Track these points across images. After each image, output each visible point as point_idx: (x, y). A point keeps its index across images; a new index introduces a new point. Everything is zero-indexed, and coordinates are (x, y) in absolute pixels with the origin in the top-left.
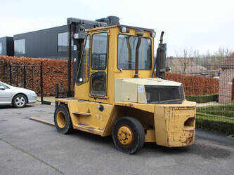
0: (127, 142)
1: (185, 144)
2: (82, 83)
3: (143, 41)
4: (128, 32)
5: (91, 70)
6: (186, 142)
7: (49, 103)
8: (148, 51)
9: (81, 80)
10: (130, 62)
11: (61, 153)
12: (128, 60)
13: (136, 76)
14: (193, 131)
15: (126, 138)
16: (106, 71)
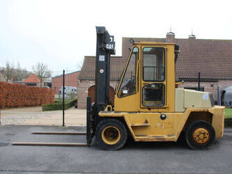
2: (128, 94)
5: (143, 82)
9: (125, 92)
16: (164, 83)
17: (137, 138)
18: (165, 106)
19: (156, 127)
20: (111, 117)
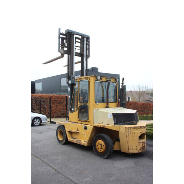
0: (102, 150)
1: (140, 151)
2: (74, 111)
3: (111, 84)
4: (101, 79)
5: (79, 104)
6: (140, 150)
7: (55, 123)
8: (114, 90)
9: (73, 109)
10: (103, 98)
11: (60, 158)
12: (102, 96)
13: (107, 107)
14: (145, 142)
15: (101, 148)
16: (88, 104)
17: (69, 139)
18: (88, 120)
19: (82, 134)
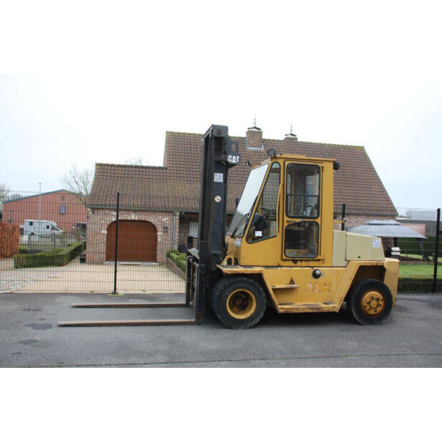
0: (379, 309)
5: (286, 219)
9: (258, 234)
17: (281, 308)
18: (319, 257)
19: (306, 290)
20: (243, 275)
